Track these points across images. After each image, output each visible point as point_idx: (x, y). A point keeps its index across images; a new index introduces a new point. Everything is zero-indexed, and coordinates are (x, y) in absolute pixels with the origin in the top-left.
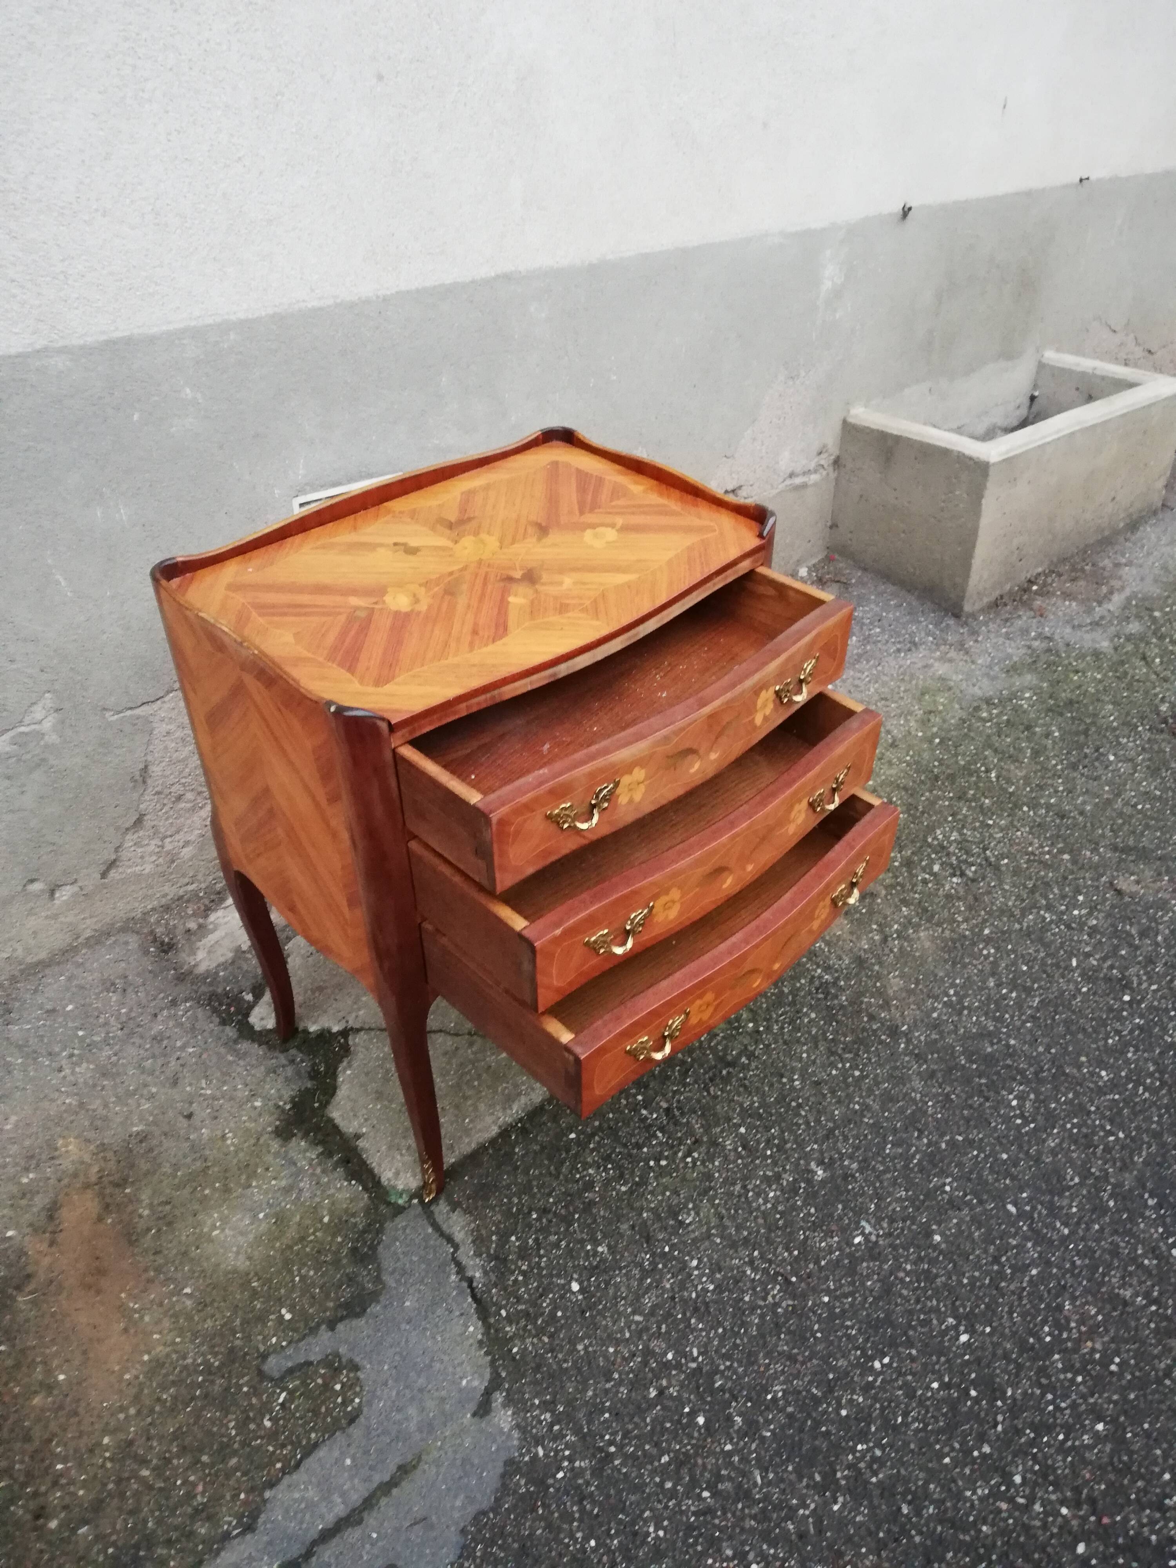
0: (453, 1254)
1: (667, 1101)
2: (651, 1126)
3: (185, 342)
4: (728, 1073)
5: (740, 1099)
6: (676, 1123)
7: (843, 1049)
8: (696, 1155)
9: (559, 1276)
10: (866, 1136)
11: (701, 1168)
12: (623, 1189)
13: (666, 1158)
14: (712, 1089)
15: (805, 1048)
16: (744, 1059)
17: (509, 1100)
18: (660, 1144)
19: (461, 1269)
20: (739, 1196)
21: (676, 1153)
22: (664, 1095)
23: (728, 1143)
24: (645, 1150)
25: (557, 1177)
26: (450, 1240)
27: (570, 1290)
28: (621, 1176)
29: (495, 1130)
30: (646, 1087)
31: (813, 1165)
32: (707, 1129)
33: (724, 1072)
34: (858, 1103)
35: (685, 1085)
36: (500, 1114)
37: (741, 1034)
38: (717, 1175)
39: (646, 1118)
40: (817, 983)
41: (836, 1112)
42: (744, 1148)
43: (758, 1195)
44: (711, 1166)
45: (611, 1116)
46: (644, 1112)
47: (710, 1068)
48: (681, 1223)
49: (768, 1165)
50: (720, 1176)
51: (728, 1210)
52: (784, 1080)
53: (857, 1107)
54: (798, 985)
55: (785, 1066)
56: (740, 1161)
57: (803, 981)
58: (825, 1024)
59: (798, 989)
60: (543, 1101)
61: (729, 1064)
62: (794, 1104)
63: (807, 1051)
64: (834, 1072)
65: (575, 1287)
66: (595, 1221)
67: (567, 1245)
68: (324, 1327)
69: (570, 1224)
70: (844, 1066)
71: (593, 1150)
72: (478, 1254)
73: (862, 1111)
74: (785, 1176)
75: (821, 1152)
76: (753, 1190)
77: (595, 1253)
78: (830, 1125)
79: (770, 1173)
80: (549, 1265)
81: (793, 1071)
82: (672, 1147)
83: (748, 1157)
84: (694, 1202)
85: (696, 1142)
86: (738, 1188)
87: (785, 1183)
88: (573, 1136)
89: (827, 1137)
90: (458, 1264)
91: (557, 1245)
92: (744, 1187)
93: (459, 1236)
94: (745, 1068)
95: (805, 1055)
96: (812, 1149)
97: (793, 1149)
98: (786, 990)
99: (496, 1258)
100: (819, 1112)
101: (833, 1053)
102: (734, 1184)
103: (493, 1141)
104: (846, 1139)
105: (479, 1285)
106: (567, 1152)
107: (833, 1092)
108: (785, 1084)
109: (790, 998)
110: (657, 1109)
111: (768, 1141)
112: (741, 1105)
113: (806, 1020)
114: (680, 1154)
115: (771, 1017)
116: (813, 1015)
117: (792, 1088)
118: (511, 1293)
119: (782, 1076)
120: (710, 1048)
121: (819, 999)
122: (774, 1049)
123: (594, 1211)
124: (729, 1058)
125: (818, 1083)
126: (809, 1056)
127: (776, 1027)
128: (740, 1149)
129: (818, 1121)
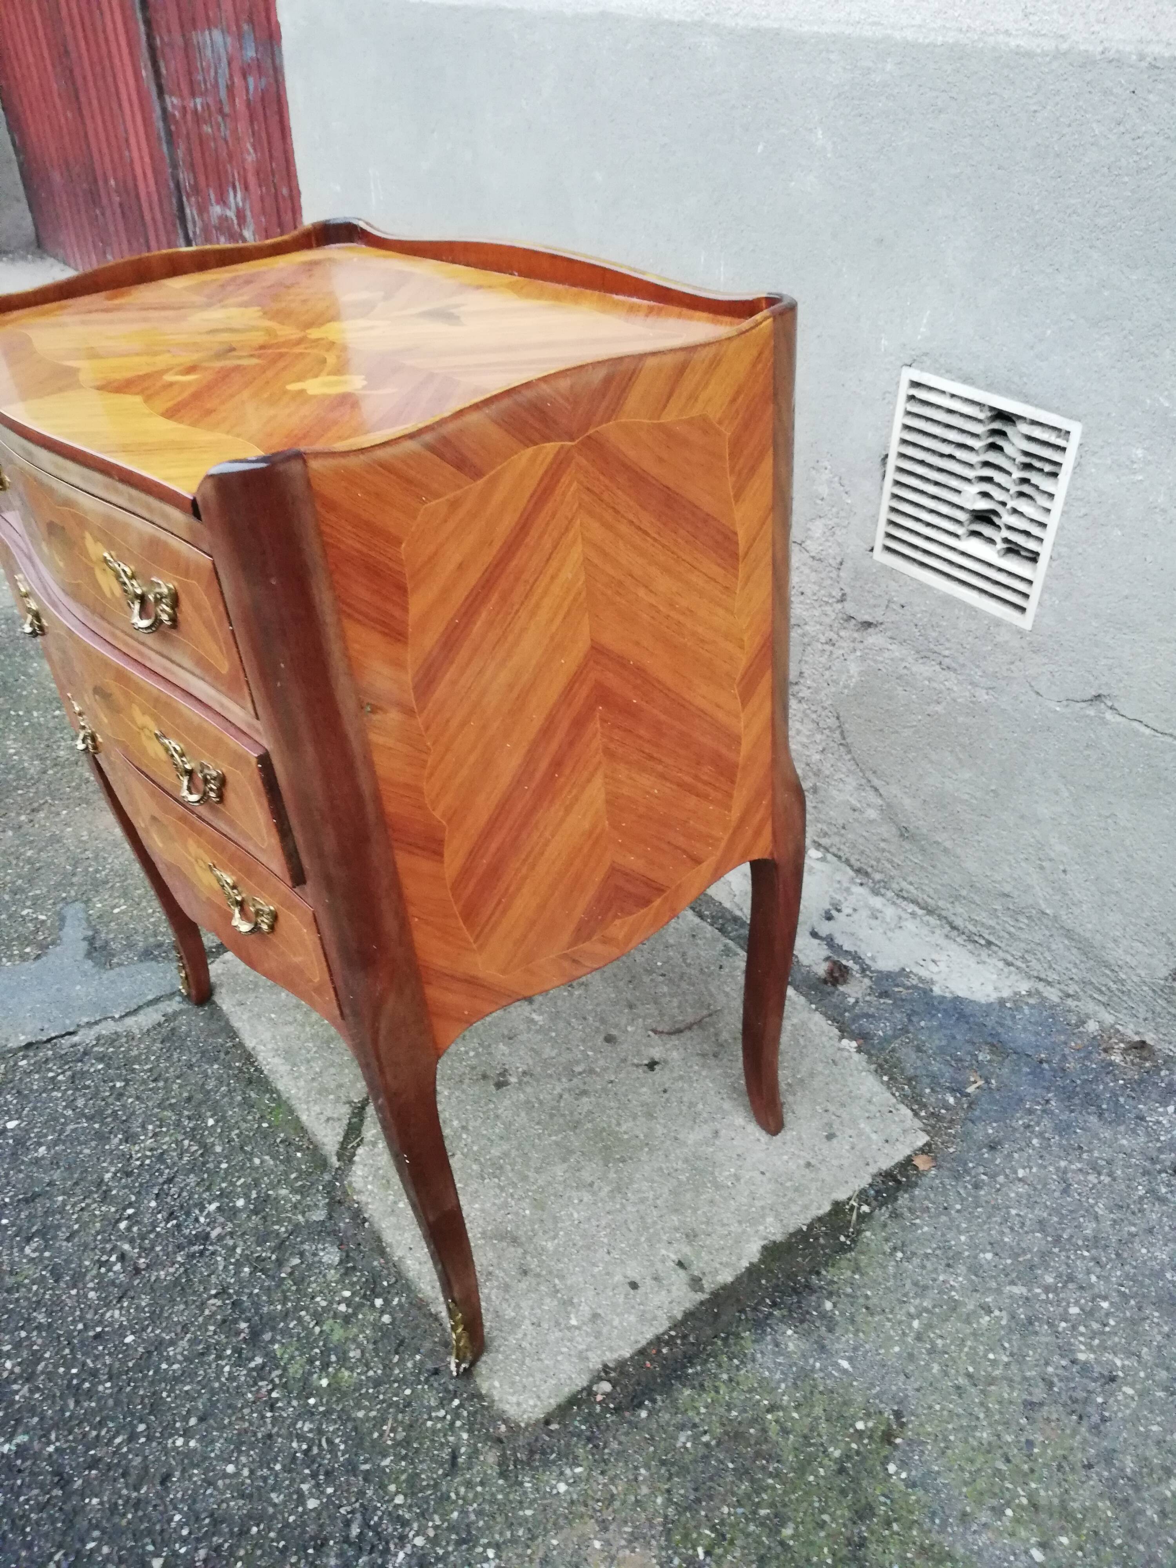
0: (113, 1018)
1: (220, 1238)
2: (188, 1214)
3: (833, 57)
4: (238, 1333)
5: (184, 1343)
6: (180, 1247)
7: (218, 1549)
8: (118, 1267)
9: (34, 1108)
10: (29, 1546)
11: (94, 1272)
12: (108, 1176)
13: (129, 1229)
14: (219, 1303)
15: (246, 1472)
16: (259, 1360)
17: (289, 1055)
18: (154, 1225)
19: (90, 1025)
20: (28, 1320)
21: (132, 1241)
22: (231, 1234)
23: (117, 1313)
24: (153, 1204)
25: (159, 1106)
26: (127, 1014)
27: (11, 1120)
28: (128, 1174)
29: (250, 1043)
30: (255, 1212)
31: (22, 1438)
32: (152, 1288)
33: (243, 1325)
34: (98, 1549)
35: (239, 1265)
36: (270, 1046)
37: (311, 1361)
38: (74, 1292)
39: (202, 1209)
40: (388, 1528)
41: (95, 1501)
42: (97, 1336)
43: (18, 1345)
44: (91, 1285)
45: (224, 1166)
46: (213, 1207)
47: (257, 1305)
48: (29, 1240)
49: (56, 1366)
50: (70, 1297)
51: (17, 1300)
52: (193, 1421)
53: (91, 1545)
54: (392, 1488)
55: (222, 1428)
56: (80, 1326)
57: (399, 1500)
58: (287, 1525)
59: (383, 1486)
60: (277, 1092)
61: (255, 1334)
62: (142, 1427)
63: (237, 1474)
64: (177, 1518)
65: (11, 1125)
66: (80, 1144)
67: (65, 1116)
68: (90, 933)
69: (90, 1119)
70: (184, 1541)
71: (178, 1143)
72: (98, 1039)
73: (78, 1554)
74: (25, 1390)
75: (37, 1456)
76: (28, 1338)
77: (40, 1144)
78: (78, 1483)
79: (40, 1368)
80: (51, 1099)
81: (207, 1441)
82: (143, 1237)
83: (82, 1342)
84: (50, 1259)
85: (137, 1271)
86: (41, 1318)
87: (15, 1387)
88: (211, 1122)
89: (58, 1473)
90: (96, 1023)
91: (71, 1104)
92: (39, 1327)
93: (130, 1021)
94: (240, 1360)
95: (230, 1469)
96: (49, 1443)
97: (63, 1410)
98: (386, 1462)
99: (85, 1053)
100: (109, 1467)
101: (216, 1522)
102: (49, 1314)
103: (241, 1045)
104: (41, 1508)
105: (66, 1042)
106: (189, 1118)
107: (138, 1504)
108: (186, 1419)
109: (367, 1467)
110: (212, 1223)
111: (94, 1373)
112: (172, 1343)
113: (305, 1487)
114: (126, 1247)
115: (330, 1421)
116: (312, 1504)
117: (169, 1431)
118: (40, 1067)
119: (201, 1419)
120: (297, 1309)
121: (348, 1524)
122: (263, 1417)
123: (93, 1144)
124: (267, 1336)
125: (165, 1479)
126: (225, 1475)
127: (307, 1426)
128: (99, 1329)
129: (94, 1463)
